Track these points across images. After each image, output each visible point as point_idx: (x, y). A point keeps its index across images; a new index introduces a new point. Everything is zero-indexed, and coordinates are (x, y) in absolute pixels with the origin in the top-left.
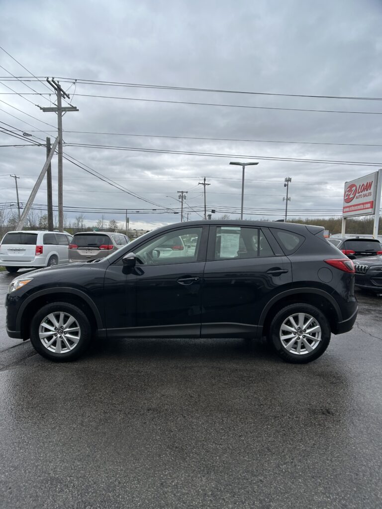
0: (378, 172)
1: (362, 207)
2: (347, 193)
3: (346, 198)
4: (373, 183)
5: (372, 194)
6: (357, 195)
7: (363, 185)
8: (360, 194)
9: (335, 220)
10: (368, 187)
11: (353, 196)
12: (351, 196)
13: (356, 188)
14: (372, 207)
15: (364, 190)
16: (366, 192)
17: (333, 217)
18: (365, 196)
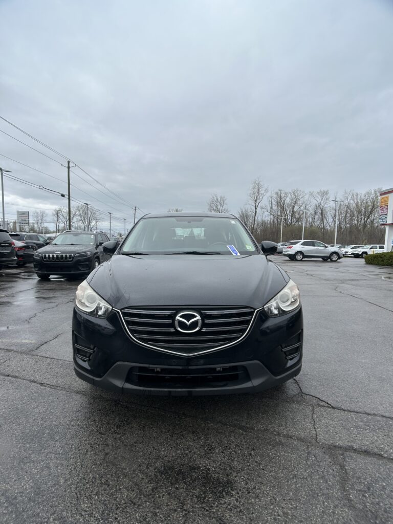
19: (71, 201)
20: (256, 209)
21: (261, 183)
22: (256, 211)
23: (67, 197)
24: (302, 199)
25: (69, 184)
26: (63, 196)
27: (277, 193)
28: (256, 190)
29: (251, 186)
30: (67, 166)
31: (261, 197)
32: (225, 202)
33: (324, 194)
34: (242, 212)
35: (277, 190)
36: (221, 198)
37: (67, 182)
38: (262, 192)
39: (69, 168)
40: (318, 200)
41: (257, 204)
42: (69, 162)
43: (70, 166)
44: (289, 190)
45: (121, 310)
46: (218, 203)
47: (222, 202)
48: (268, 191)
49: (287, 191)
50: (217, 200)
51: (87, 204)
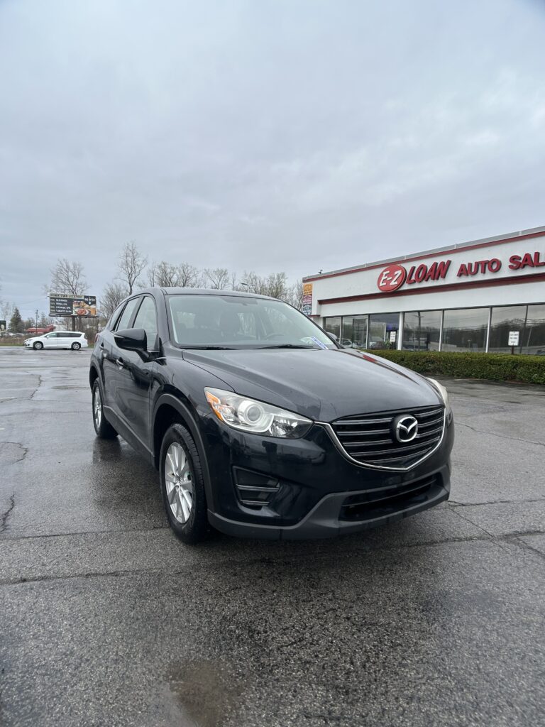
20: (131, 287)
21: (137, 250)
22: (131, 289)
24: (194, 279)
27: (160, 267)
28: (129, 259)
29: (122, 253)
31: (137, 270)
32: (82, 272)
33: (222, 274)
34: (111, 289)
35: (159, 263)
36: (75, 266)
38: (139, 263)
40: (215, 281)
41: (133, 279)
44: (176, 264)
45: (331, 423)
46: (70, 274)
47: (77, 272)
48: (147, 263)
49: (174, 266)
50: (68, 267)
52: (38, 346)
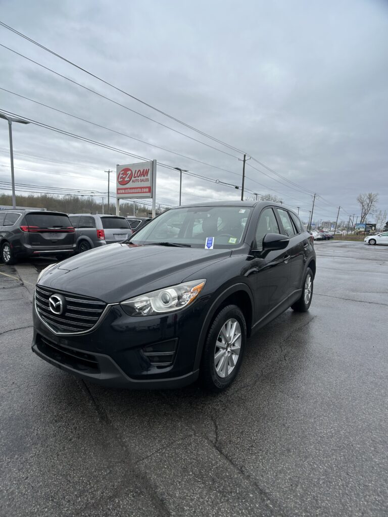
0: (153, 162)
1: (139, 190)
2: (121, 176)
3: (120, 180)
4: (150, 171)
5: (149, 180)
6: (133, 178)
7: (139, 171)
8: (137, 178)
9: (35, 198)
10: (145, 173)
11: (128, 179)
12: (127, 179)
13: (132, 172)
14: (149, 192)
15: (141, 175)
16: (142, 178)
17: (33, 194)
18: (142, 181)
19: (244, 192)
23: (241, 188)
25: (244, 176)
26: (237, 188)
30: (243, 159)
37: (242, 175)
39: (244, 161)
42: (245, 156)
43: (246, 159)
51: (256, 194)
52: (372, 242)
